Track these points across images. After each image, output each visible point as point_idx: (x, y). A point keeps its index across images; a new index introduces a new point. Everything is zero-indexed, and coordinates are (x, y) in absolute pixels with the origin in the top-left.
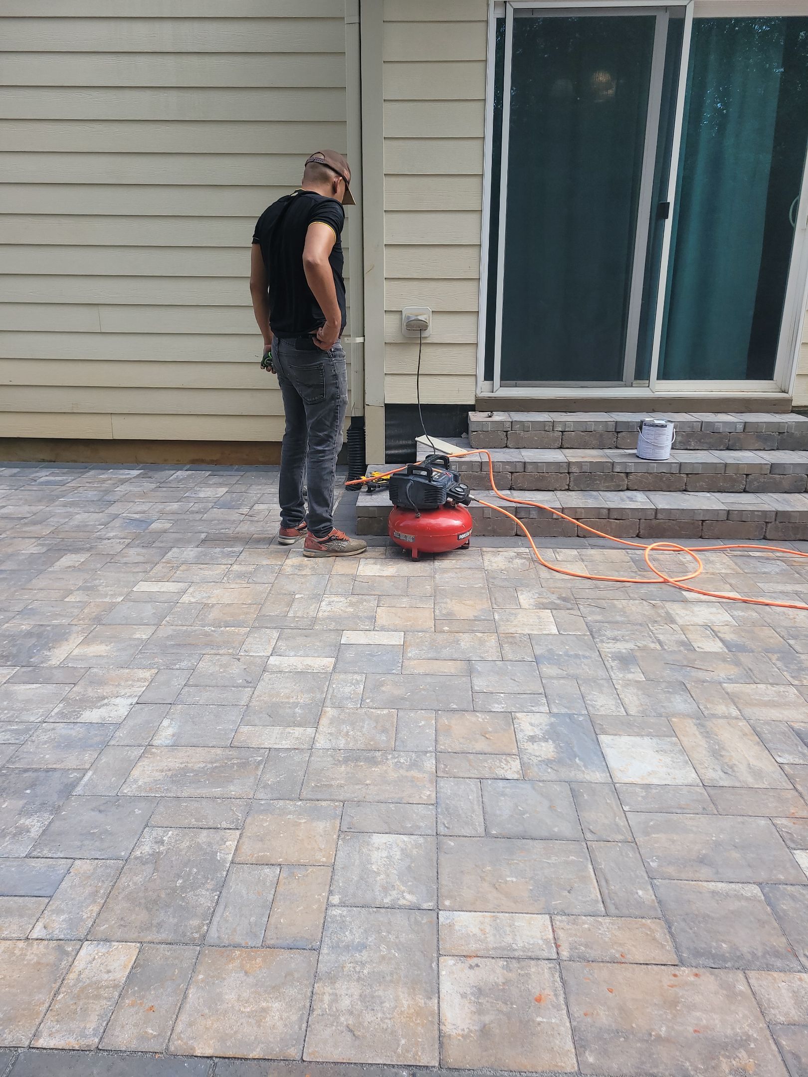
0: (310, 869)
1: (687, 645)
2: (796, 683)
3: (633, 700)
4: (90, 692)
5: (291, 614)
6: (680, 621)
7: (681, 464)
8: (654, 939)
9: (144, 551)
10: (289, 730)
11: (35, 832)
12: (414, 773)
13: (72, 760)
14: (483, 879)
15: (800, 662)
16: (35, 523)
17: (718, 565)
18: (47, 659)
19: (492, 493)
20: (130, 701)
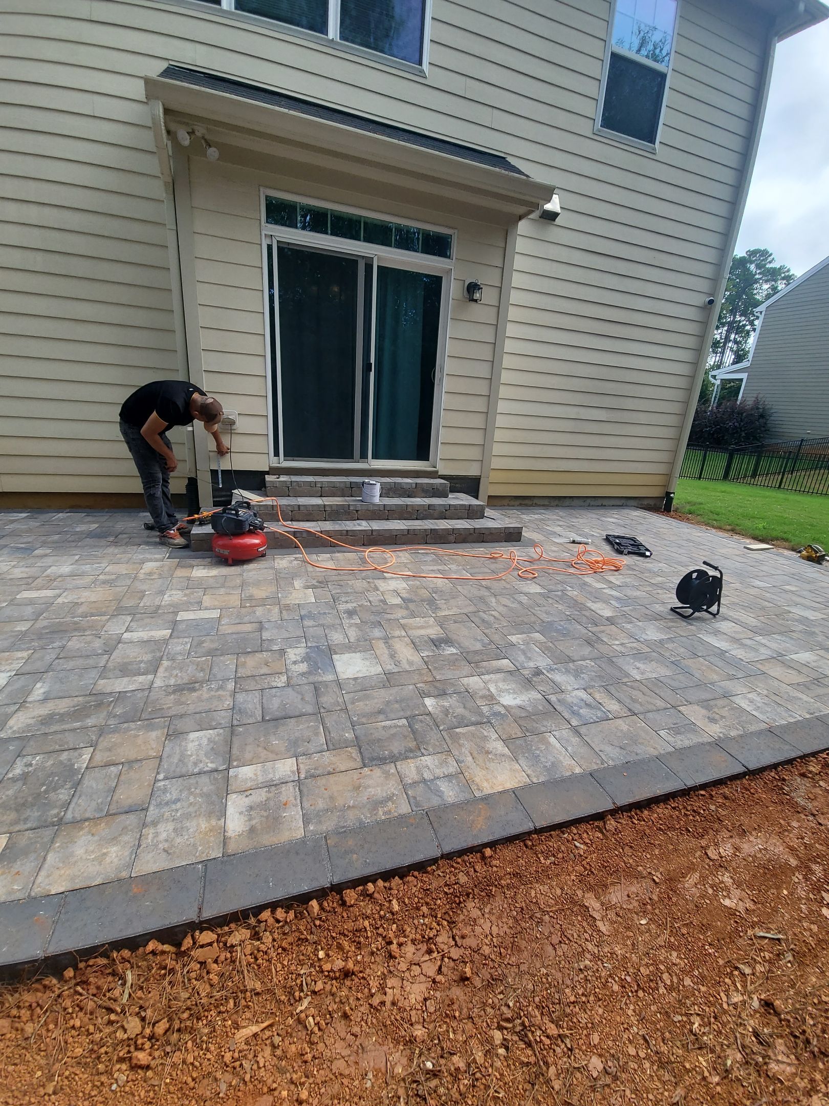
0: (145, 761)
2: (434, 615)
3: (353, 634)
5: (141, 605)
6: (381, 589)
7: (385, 505)
8: (352, 757)
10: (135, 678)
12: (220, 693)
14: (258, 746)
15: (436, 605)
17: (403, 558)
19: (280, 523)
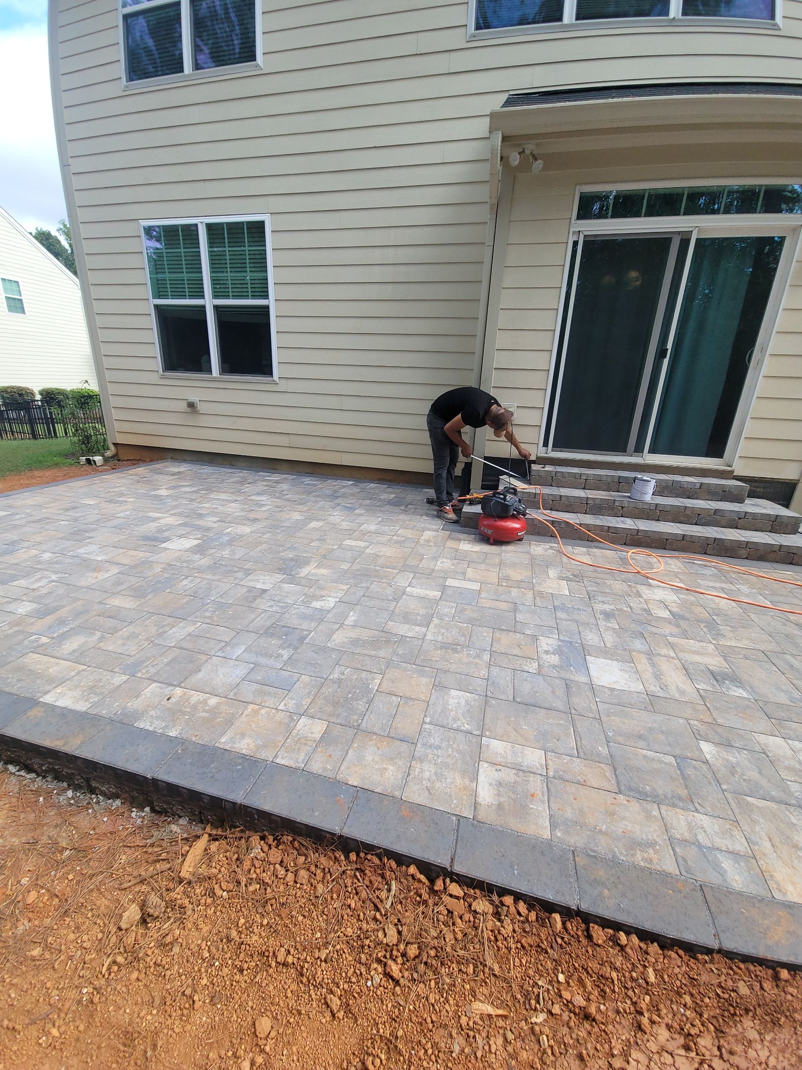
0: (416, 702)
1: (648, 611)
2: (714, 642)
3: (610, 639)
4: (317, 593)
5: (421, 566)
6: (645, 597)
7: (657, 505)
8: (605, 776)
9: (350, 524)
10: (413, 627)
11: (285, 657)
12: (477, 660)
13: (305, 625)
14: (509, 724)
15: (719, 630)
16: (300, 504)
17: (673, 566)
18: (298, 573)
19: (540, 511)
20: (335, 600)
